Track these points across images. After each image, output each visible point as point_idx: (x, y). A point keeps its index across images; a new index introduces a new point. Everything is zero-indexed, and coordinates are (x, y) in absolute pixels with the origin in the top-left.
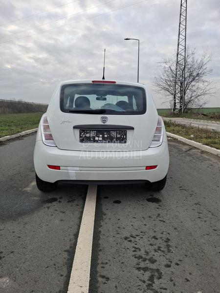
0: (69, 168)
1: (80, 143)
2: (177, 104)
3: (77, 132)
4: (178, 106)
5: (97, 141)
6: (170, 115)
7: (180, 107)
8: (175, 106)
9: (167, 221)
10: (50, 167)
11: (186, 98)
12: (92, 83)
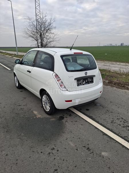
0: (76, 100)
1: (78, 87)
2: (39, 46)
3: (76, 81)
5: (84, 84)
9: (113, 112)
10: (66, 101)
11: (44, 43)
12: (74, 54)
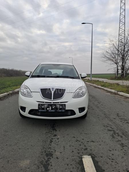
2: (119, 70)
4: (120, 72)
6: (115, 79)
7: (122, 72)
8: (118, 71)
11: (126, 66)
